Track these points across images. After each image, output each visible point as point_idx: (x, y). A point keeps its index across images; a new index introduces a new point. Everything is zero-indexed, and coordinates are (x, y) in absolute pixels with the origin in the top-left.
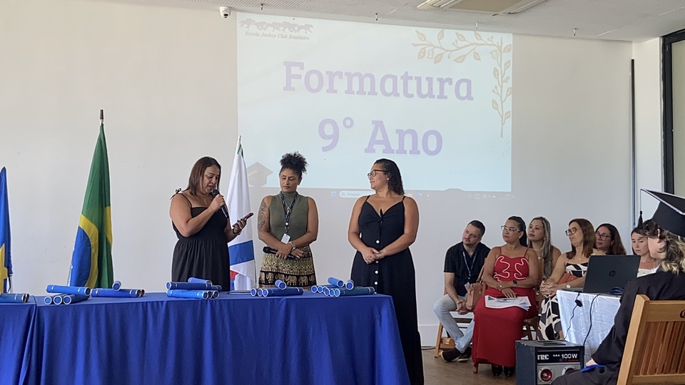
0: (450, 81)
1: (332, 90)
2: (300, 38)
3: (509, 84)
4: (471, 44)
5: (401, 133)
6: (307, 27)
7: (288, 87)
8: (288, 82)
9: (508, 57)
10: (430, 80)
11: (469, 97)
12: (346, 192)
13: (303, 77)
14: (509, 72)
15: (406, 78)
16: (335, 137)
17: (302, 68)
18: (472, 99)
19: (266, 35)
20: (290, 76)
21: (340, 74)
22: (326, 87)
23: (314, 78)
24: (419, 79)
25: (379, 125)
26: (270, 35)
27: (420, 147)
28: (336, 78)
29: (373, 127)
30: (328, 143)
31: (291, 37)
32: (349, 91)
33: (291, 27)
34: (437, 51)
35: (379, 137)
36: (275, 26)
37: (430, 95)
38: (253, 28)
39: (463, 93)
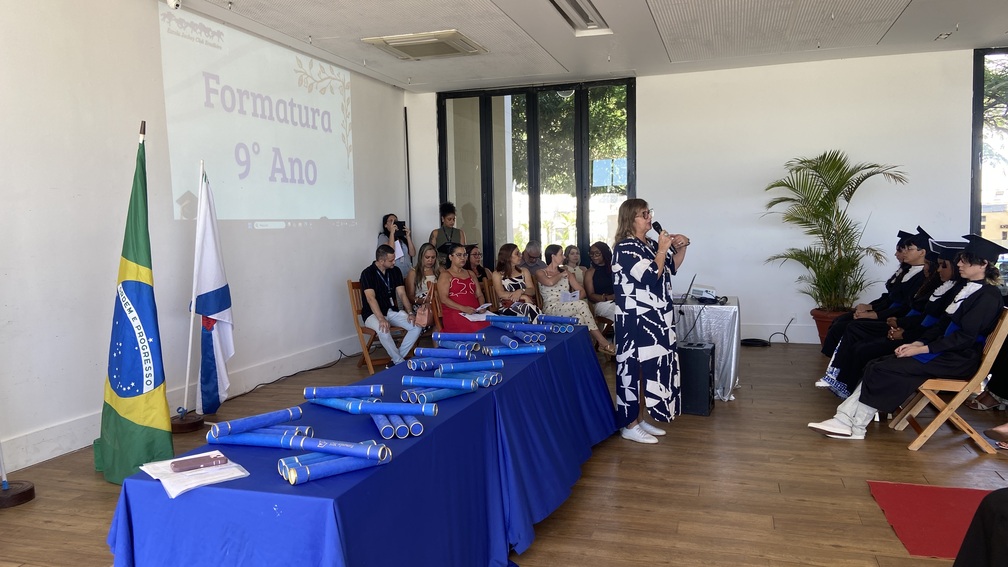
0: (318, 111)
1: (242, 112)
2: (214, 45)
3: (349, 120)
4: (329, 77)
5: (292, 162)
6: (219, 34)
7: (208, 104)
8: (208, 97)
9: (348, 93)
10: (306, 108)
11: (329, 130)
12: (259, 223)
13: (220, 92)
14: (349, 110)
15: (292, 104)
16: (247, 163)
17: (218, 83)
18: (331, 131)
19: (185, 37)
20: (210, 91)
21: (246, 93)
22: (237, 107)
23: (228, 94)
24: (300, 106)
25: (277, 151)
26: (189, 37)
27: (304, 178)
28: (245, 97)
29: (273, 153)
30: (242, 169)
31: (207, 43)
32: (255, 114)
33: (207, 30)
34: (310, 81)
35: (278, 166)
36: (193, 26)
37: (307, 124)
38: (174, 25)
39: (326, 127)
